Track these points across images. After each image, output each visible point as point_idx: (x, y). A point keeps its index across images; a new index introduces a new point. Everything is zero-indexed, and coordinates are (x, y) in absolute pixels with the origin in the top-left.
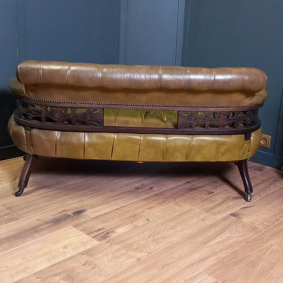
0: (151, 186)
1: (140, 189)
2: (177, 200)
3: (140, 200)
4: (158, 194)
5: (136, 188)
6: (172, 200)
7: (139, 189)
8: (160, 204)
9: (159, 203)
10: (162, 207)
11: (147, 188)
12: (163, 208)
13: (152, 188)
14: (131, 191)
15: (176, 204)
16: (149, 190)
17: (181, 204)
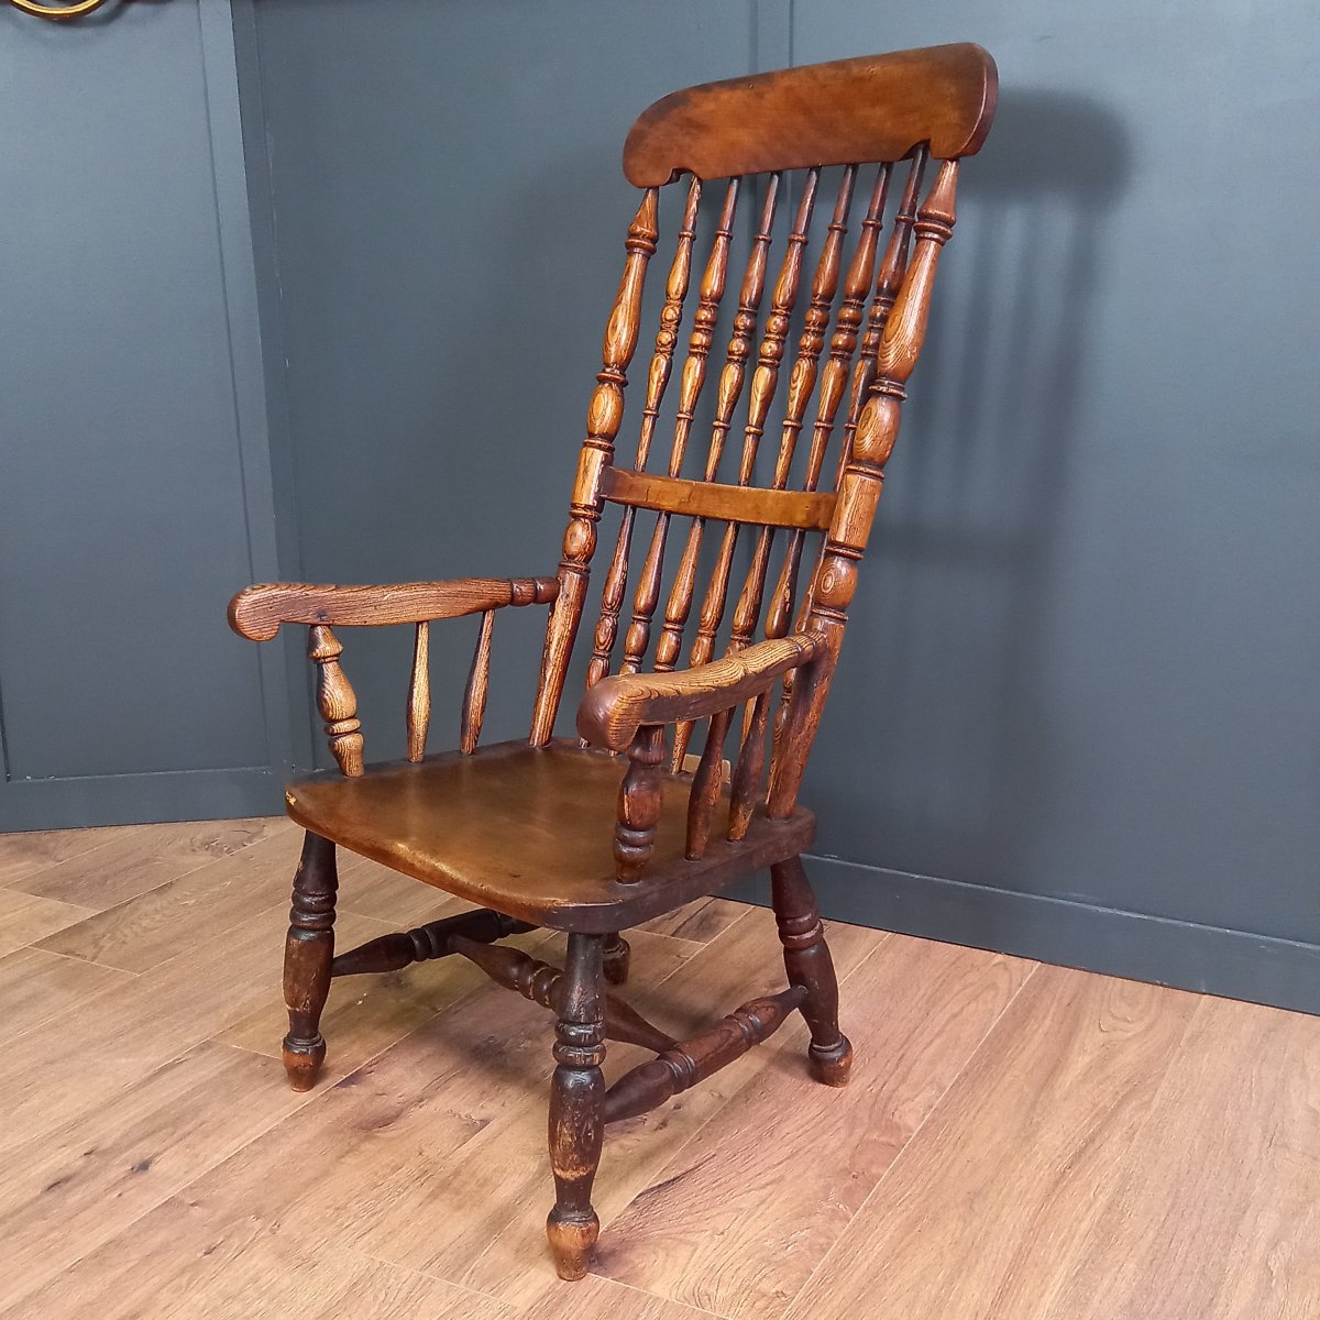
0: (143, 1150)
1: (75, 1186)
2: (290, 1224)
3: (70, 1271)
4: (181, 1203)
5: (51, 1182)
6: (258, 1224)
7: (69, 1185)
8: (187, 1276)
9: (183, 1271)
10: (198, 1298)
11: (118, 1169)
12: (202, 1303)
13: (144, 1166)
14: (20, 1210)
15: (281, 1256)
16: (130, 1184)
17: (307, 1248)
